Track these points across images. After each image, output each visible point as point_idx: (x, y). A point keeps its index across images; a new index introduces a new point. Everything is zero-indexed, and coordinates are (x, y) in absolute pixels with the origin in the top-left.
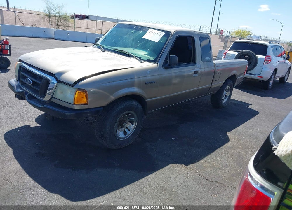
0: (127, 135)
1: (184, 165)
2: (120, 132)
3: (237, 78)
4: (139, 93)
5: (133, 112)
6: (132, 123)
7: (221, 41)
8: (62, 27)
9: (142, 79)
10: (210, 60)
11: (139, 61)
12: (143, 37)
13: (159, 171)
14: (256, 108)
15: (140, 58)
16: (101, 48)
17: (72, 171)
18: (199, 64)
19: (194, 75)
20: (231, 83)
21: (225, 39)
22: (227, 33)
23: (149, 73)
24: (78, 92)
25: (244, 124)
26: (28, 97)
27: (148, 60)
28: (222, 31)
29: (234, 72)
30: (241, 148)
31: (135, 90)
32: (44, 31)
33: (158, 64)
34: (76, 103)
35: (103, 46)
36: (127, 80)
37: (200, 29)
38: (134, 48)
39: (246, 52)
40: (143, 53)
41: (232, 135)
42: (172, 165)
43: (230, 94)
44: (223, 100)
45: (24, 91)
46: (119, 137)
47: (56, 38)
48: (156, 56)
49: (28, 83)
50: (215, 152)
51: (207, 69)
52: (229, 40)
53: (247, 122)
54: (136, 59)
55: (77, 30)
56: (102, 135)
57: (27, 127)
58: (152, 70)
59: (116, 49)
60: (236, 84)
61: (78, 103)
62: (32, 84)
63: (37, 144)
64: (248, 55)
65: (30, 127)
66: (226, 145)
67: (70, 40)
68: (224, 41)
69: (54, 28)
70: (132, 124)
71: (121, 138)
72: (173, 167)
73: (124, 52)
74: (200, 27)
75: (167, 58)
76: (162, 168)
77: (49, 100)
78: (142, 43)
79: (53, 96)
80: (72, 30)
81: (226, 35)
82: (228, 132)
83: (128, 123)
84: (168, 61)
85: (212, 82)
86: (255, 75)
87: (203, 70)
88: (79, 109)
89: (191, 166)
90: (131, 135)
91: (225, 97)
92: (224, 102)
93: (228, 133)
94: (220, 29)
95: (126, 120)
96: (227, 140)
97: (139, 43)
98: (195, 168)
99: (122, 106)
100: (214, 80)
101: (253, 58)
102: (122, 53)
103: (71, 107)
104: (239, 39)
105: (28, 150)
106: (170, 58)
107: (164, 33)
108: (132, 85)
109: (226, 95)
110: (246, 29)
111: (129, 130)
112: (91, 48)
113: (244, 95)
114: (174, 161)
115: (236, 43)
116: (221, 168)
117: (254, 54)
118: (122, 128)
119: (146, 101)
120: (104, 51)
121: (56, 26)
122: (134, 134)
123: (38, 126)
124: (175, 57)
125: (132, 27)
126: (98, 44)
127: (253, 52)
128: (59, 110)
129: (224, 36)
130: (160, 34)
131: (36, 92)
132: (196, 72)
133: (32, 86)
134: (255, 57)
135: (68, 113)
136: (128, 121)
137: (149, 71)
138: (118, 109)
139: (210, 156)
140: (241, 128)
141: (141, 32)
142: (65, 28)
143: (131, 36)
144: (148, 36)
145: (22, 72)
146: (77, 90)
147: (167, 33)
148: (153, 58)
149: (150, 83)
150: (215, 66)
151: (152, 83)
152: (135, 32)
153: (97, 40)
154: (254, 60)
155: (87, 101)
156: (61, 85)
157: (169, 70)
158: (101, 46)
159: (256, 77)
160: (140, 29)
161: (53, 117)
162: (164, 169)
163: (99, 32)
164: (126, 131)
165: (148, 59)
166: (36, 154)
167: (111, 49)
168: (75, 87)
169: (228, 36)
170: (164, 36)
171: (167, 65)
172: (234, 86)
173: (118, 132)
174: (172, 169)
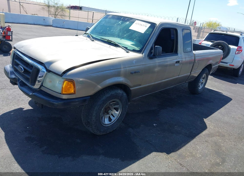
0: (112, 121)
1: (165, 153)
2: (106, 119)
3: (213, 67)
4: (124, 83)
5: (118, 100)
6: (117, 109)
7: (195, 32)
8: (59, 16)
9: (128, 69)
10: (190, 50)
11: (125, 51)
12: (130, 28)
13: (142, 159)
14: (229, 94)
15: (126, 48)
16: (90, 37)
17: (59, 158)
18: (181, 54)
19: (176, 65)
20: (207, 72)
21: (199, 30)
22: (201, 25)
23: (134, 63)
24: (66, 82)
25: (219, 111)
26: (20, 83)
27: (134, 51)
28: (195, 22)
29: (211, 62)
30: (219, 136)
31: (121, 80)
32: (44, 20)
33: (143, 54)
34: (64, 93)
35: (93, 35)
36: (113, 70)
37: (177, 20)
38: (121, 38)
39: (219, 43)
40: (129, 43)
41: (209, 121)
42: (154, 154)
43: (205, 81)
44: (199, 86)
45: (17, 78)
46: (104, 124)
47: (54, 26)
48: (142, 47)
49: (20, 70)
50: (194, 140)
51: (188, 59)
52: (202, 31)
53: (221, 109)
54: (123, 49)
55: (72, 19)
56: (88, 122)
57: (21, 109)
58: (137, 60)
59: (104, 39)
60: (211, 72)
61: (65, 93)
62: (24, 71)
63: (28, 128)
64: (221, 45)
65: (23, 110)
66: (204, 133)
67: (66, 27)
68: (198, 32)
69: (52, 17)
70: (117, 111)
71: (106, 125)
72: (155, 156)
73: (112, 41)
74: (178, 19)
75: (151, 49)
76: (145, 156)
77: (39, 88)
78: (129, 34)
79: (42, 84)
80: (67, 19)
81: (200, 26)
82: (205, 118)
83: (113, 110)
84: (153, 51)
85: (191, 71)
86: (227, 63)
87: (184, 60)
88: (66, 98)
89: (172, 154)
90: (116, 121)
91: (201, 84)
92: (200, 88)
93: (205, 120)
94: (193, 21)
95: (111, 107)
96: (204, 127)
97: (125, 33)
98: (176, 156)
99: (108, 95)
100: (193, 69)
101: (226, 48)
102: (110, 43)
103: (59, 97)
104: (213, 31)
105: (19, 134)
106: (155, 48)
107: (149, 25)
108: (118, 75)
109: (202, 82)
110: (216, 21)
111: (114, 117)
112: (81, 36)
113: (217, 82)
114: (156, 149)
115: (211, 34)
116: (200, 158)
117: (227, 44)
118: (107, 114)
119: (130, 90)
120: (93, 41)
121: (54, 15)
122: (118, 120)
123: (31, 109)
124: (159, 48)
125: (119, 18)
126: (88, 34)
127: (226, 43)
128: (48, 99)
129: (197, 27)
130: (146, 25)
131: (27, 79)
132: (178, 62)
133: (23, 74)
134: (228, 47)
135: (56, 102)
136: (113, 108)
137: (135, 61)
138: (104, 98)
139: (189, 144)
140: (217, 115)
141: (128, 23)
142: (62, 17)
143: (118, 26)
144: (134, 27)
145: (15, 59)
146: (65, 80)
147: (153, 25)
148: (139, 49)
149: (135, 72)
150: (194, 57)
151: (137, 72)
152: (122, 23)
153: (88, 29)
154: (227, 50)
155: (75, 91)
156: (50, 74)
157: (154, 60)
158: (90, 36)
159: (227, 65)
160: (127, 21)
161: (42, 105)
162: (146, 157)
163: (90, 21)
164: (111, 117)
165: (134, 49)
166: (26, 138)
167: (99, 38)
168: (64, 77)
169: (202, 27)
170: (150, 27)
171: (152, 56)
172: (209, 74)
173: (103, 119)
174: (154, 158)
